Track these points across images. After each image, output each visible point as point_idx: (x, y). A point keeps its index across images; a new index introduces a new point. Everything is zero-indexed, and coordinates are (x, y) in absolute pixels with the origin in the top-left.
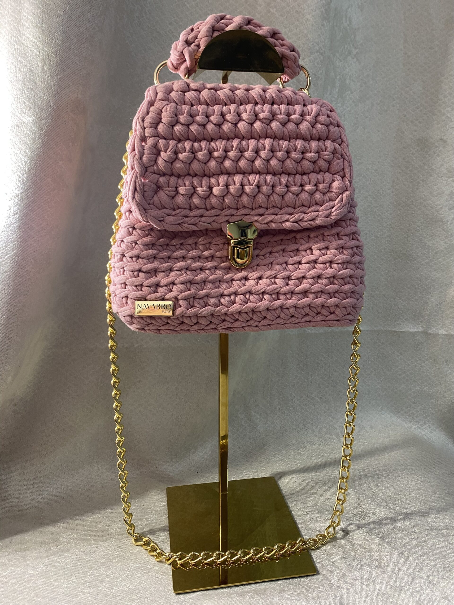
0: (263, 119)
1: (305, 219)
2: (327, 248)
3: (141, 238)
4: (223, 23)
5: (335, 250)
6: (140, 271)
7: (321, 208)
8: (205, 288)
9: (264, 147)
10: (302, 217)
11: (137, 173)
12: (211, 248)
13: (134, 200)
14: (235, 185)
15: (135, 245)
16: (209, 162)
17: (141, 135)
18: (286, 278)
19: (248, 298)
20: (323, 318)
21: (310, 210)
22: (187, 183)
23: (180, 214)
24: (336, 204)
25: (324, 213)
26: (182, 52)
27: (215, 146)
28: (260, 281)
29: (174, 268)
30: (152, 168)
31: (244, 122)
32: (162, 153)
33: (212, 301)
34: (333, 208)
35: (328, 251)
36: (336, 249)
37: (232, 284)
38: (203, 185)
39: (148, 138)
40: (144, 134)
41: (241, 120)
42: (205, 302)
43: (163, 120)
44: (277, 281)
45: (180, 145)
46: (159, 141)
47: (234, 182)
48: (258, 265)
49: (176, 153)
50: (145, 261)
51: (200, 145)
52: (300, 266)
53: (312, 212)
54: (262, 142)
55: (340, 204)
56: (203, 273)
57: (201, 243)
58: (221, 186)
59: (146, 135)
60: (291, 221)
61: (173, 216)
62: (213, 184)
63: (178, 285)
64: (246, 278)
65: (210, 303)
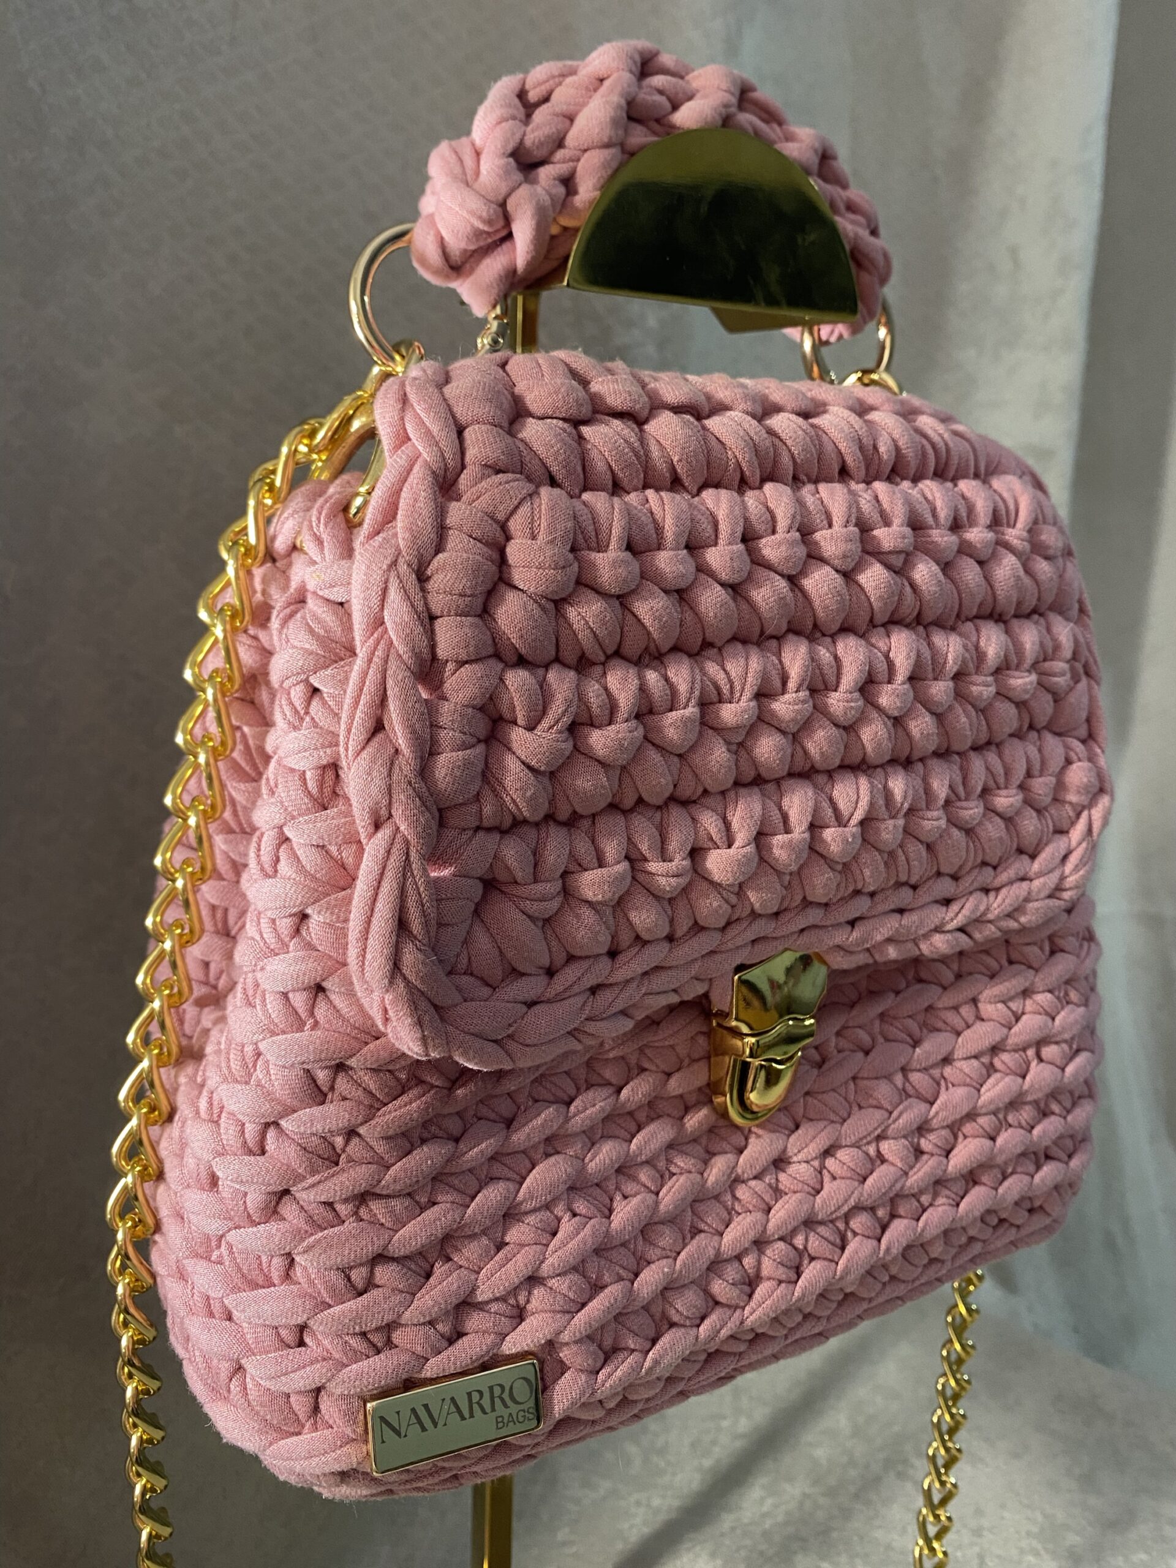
0: (890, 552)
1: (990, 916)
2: (1026, 993)
3: (374, 1106)
4: (661, 92)
5: (1049, 996)
6: (380, 1258)
7: (1036, 866)
8: (652, 1253)
9: (891, 665)
10: (982, 908)
11: (407, 843)
12: (646, 1065)
13: (399, 981)
14: (788, 831)
15: (347, 1142)
16: (701, 751)
17: (417, 655)
18: (913, 1132)
19: (801, 1247)
20: (1012, 1234)
21: (1004, 877)
22: (612, 849)
23: (576, 989)
24: (1074, 843)
25: (1044, 884)
26: (503, 205)
27: (721, 677)
28: (830, 1163)
29: (521, 1203)
30: (474, 808)
31: (828, 569)
32: (518, 736)
33: (684, 1304)
34: (1065, 858)
35: (1028, 1002)
36: (1050, 991)
37: (734, 1197)
38: (673, 845)
39: (450, 666)
40: (433, 647)
41: (815, 556)
42: (658, 1316)
43: (518, 576)
44: (885, 1147)
45: (593, 691)
46: (502, 680)
47: (785, 818)
48: (807, 1093)
49: (576, 728)
50: (397, 1205)
51: (667, 679)
52: (948, 1071)
53: (1011, 883)
54: (882, 644)
55: (1084, 845)
56: (629, 1187)
57: (611, 1055)
58: (737, 844)
59: (442, 652)
60: (949, 927)
61: (549, 1001)
62: (711, 839)
63: (553, 1283)
64: (780, 1162)
65: (676, 1318)
